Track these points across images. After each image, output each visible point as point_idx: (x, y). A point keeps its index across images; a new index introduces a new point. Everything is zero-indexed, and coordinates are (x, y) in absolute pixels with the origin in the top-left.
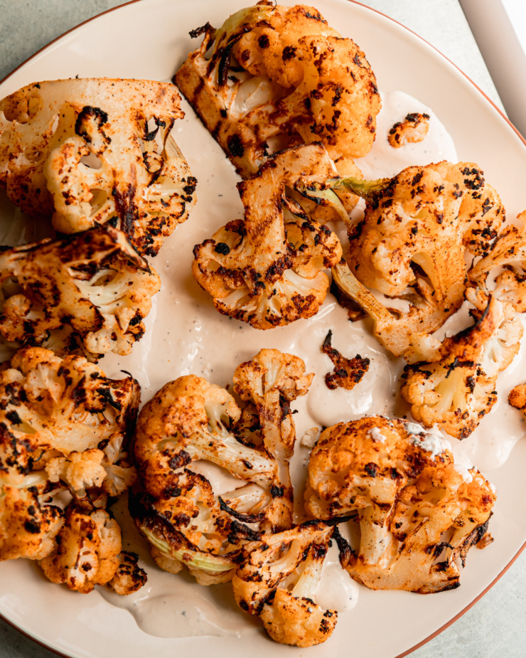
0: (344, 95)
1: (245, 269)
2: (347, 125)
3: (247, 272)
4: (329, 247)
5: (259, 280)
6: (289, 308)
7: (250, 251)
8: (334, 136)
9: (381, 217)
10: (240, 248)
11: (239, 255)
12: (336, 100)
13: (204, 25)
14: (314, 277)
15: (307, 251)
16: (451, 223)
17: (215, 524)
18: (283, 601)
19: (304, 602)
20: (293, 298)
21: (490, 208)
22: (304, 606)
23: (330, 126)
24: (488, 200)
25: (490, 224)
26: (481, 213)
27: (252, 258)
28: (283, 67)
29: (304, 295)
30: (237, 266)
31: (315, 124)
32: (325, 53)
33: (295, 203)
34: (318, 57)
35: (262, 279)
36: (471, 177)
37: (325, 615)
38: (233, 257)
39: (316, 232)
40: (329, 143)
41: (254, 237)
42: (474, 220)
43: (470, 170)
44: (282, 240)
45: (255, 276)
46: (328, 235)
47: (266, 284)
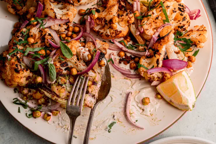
3: (103, 19)
4: (130, 17)
6: (113, 33)
7: (106, 13)
10: (104, 12)
11: (102, 14)
14: (125, 27)
15: (123, 17)
16: (171, 20)
20: (115, 31)
21: (185, 20)
24: (185, 17)
25: (184, 25)
26: (182, 21)
27: (106, 15)
29: (119, 30)
30: (101, 17)
35: (107, 22)
36: (181, 7)
39: (128, 12)
41: (108, 9)
42: (179, 22)
43: (181, 5)
44: (116, 12)
45: (105, 21)
46: (131, 13)
47: (108, 24)
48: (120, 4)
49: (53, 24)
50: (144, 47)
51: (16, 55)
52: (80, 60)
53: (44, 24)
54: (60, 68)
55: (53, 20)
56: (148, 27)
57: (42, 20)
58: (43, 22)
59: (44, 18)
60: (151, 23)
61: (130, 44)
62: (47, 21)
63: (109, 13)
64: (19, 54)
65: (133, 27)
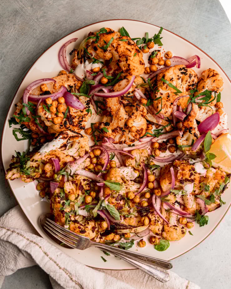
0: (129, 58)
1: (117, 128)
2: (134, 68)
3: (118, 129)
4: (141, 110)
5: (123, 129)
6: (136, 135)
7: (116, 121)
8: (131, 72)
9: (155, 95)
10: (113, 121)
11: (113, 124)
12: (127, 60)
13: (73, 49)
14: (140, 121)
15: (135, 115)
16: (180, 87)
17: (137, 213)
18: (167, 229)
19: (174, 227)
20: (136, 132)
21: (192, 76)
22: (174, 228)
23: (128, 69)
24: (190, 74)
25: (193, 81)
26: (189, 79)
27: (118, 123)
28: (105, 55)
29: (139, 129)
30: (114, 128)
31: (123, 70)
32: (117, 46)
33: (125, 100)
34: (115, 48)
35: (124, 129)
37: (182, 229)
38: (112, 125)
39: (136, 107)
40: (130, 75)
41: (116, 117)
42: (187, 83)
43: (182, 68)
44: (125, 113)
45: (121, 129)
46: (140, 107)
47: (125, 130)
48: (123, 104)
49: (77, 166)
50: (171, 126)
51: (71, 220)
52: (127, 182)
53: (69, 172)
54: (117, 203)
55: (75, 163)
56: (166, 109)
57: (65, 171)
58: (67, 172)
59: (65, 167)
60: (165, 104)
61: (154, 130)
62: (71, 168)
63: (119, 119)
64: (72, 217)
65: (149, 116)
